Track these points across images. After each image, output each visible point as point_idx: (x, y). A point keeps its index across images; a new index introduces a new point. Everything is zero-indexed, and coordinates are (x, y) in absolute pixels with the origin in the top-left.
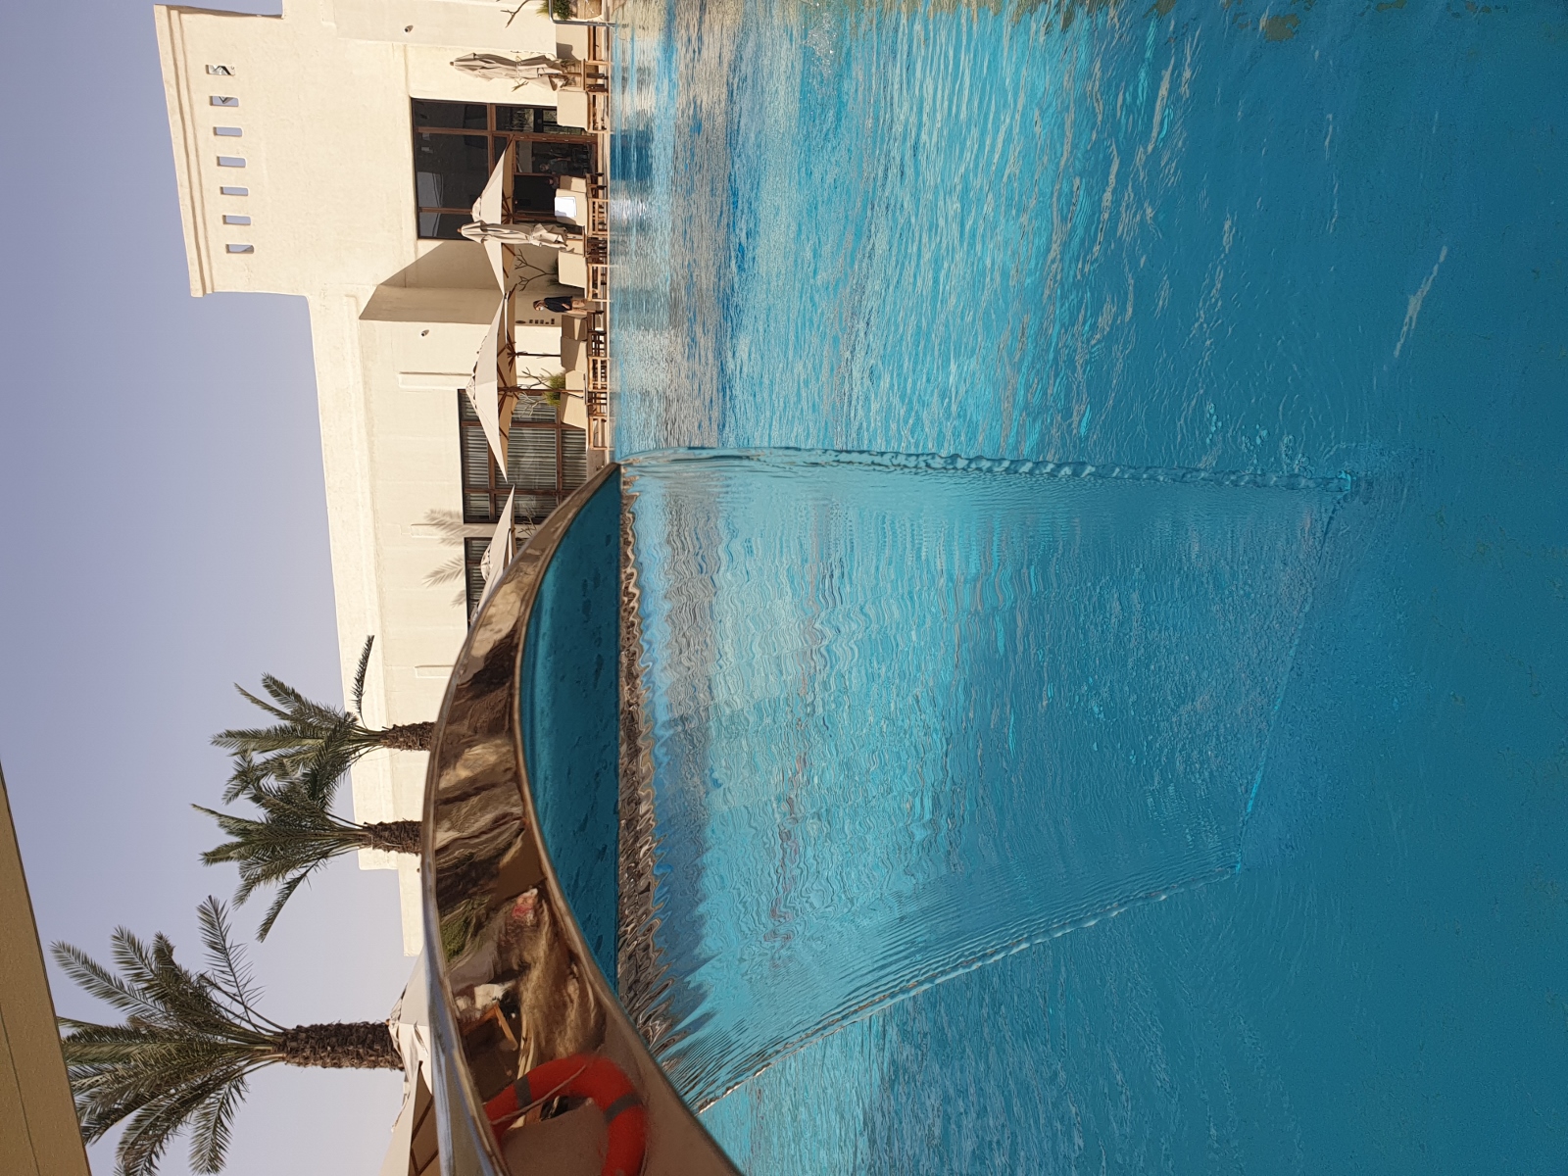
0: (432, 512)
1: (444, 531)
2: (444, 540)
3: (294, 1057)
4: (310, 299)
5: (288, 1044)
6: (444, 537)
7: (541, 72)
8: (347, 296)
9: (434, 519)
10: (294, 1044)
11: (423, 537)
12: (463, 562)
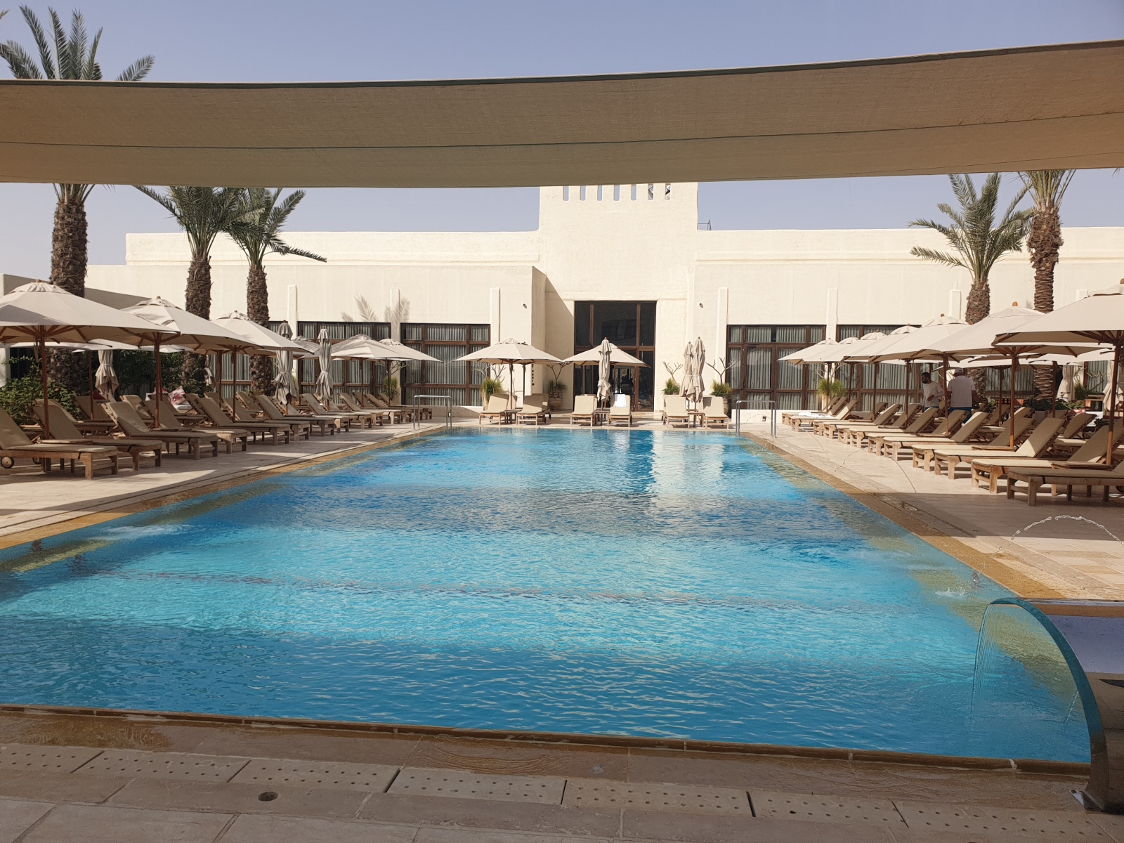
0: (408, 303)
1: (395, 310)
2: (388, 309)
3: (64, 210)
4: (537, 232)
5: (75, 206)
6: (391, 309)
7: (697, 388)
8: (539, 256)
9: (403, 303)
10: (74, 210)
11: (391, 296)
12: (373, 321)
